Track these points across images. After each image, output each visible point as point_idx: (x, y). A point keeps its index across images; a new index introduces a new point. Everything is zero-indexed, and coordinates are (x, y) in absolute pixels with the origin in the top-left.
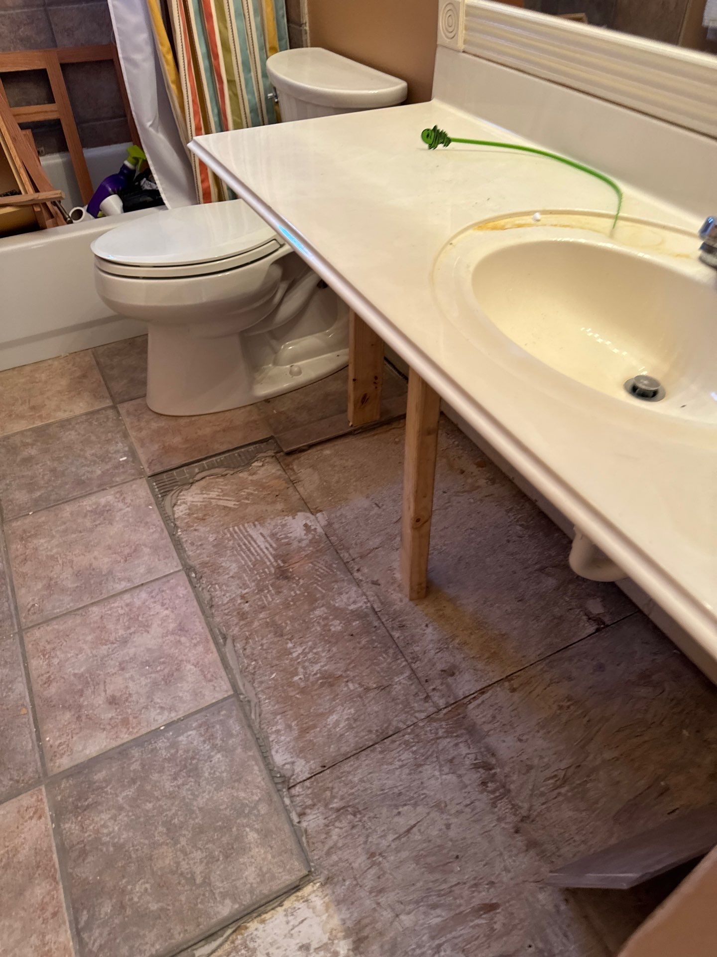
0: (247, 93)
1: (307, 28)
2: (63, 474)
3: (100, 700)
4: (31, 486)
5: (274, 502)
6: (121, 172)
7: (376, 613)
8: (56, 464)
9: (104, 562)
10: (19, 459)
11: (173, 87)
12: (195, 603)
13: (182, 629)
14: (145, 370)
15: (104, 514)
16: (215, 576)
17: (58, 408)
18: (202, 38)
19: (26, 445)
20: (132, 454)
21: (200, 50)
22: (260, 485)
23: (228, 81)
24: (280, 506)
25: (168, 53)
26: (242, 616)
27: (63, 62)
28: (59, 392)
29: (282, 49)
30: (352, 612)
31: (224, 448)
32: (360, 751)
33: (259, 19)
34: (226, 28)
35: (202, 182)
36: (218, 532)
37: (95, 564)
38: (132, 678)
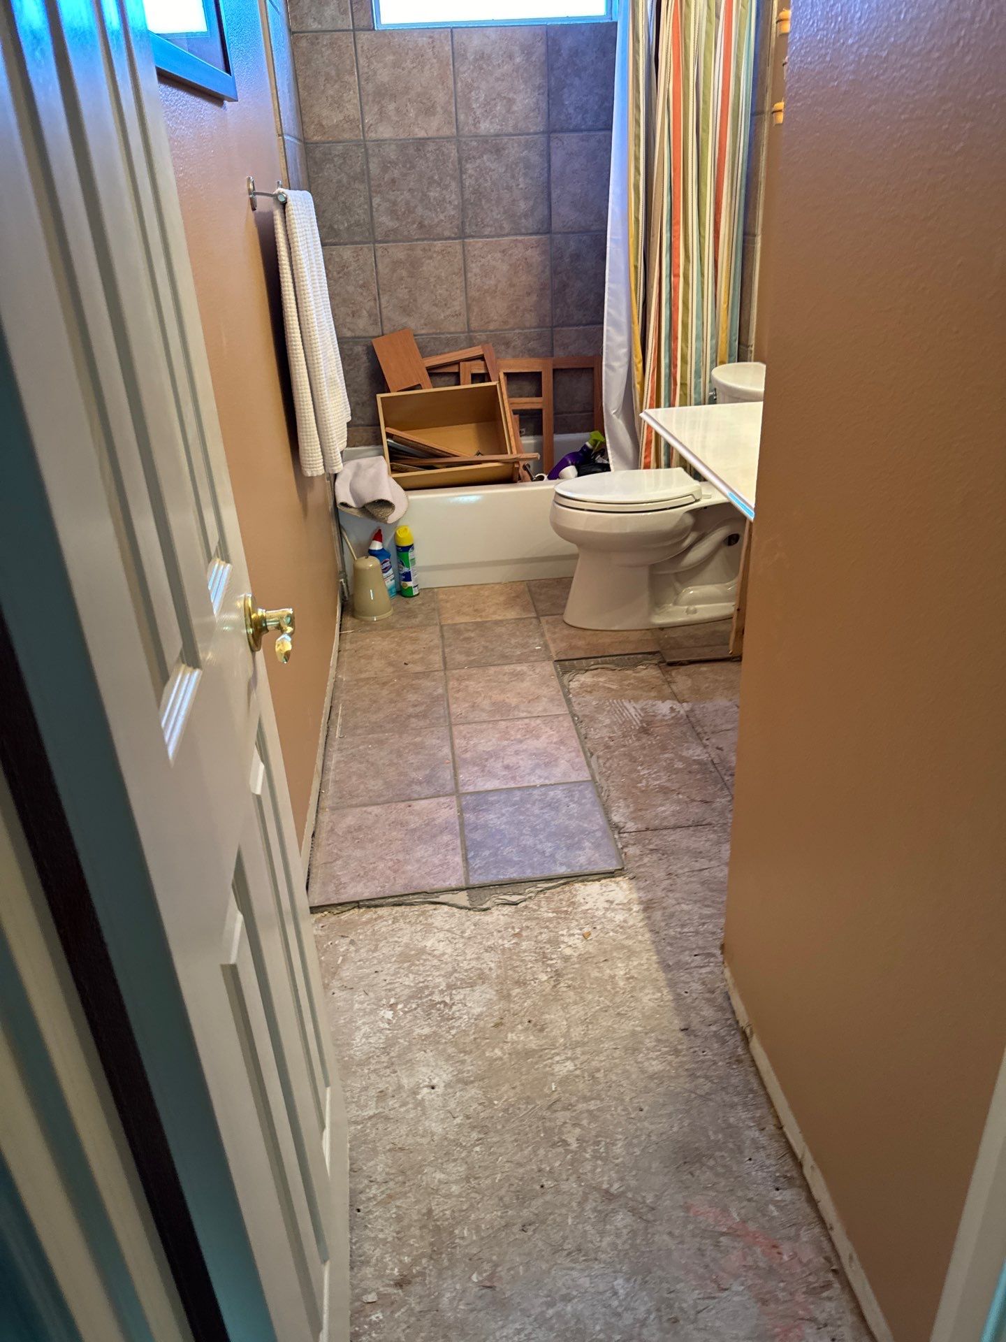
0: (695, 393)
1: (753, 349)
2: (492, 650)
3: (499, 765)
4: (468, 654)
5: (650, 691)
6: (582, 450)
7: (714, 764)
8: (488, 644)
9: (514, 701)
10: (461, 637)
11: (638, 386)
12: (575, 731)
13: (562, 742)
14: (567, 599)
15: (519, 676)
16: (592, 723)
17: (494, 613)
18: (668, 353)
19: (468, 631)
20: (546, 646)
21: (664, 362)
22: (642, 680)
23: (681, 384)
24: (653, 694)
25: (639, 363)
26: (608, 747)
27: (555, 367)
28: (497, 604)
29: (730, 362)
30: (694, 760)
31: (618, 653)
32: (675, 827)
33: (714, 341)
34: (687, 347)
35: (645, 458)
36: (600, 700)
37: (507, 700)
38: (522, 759)
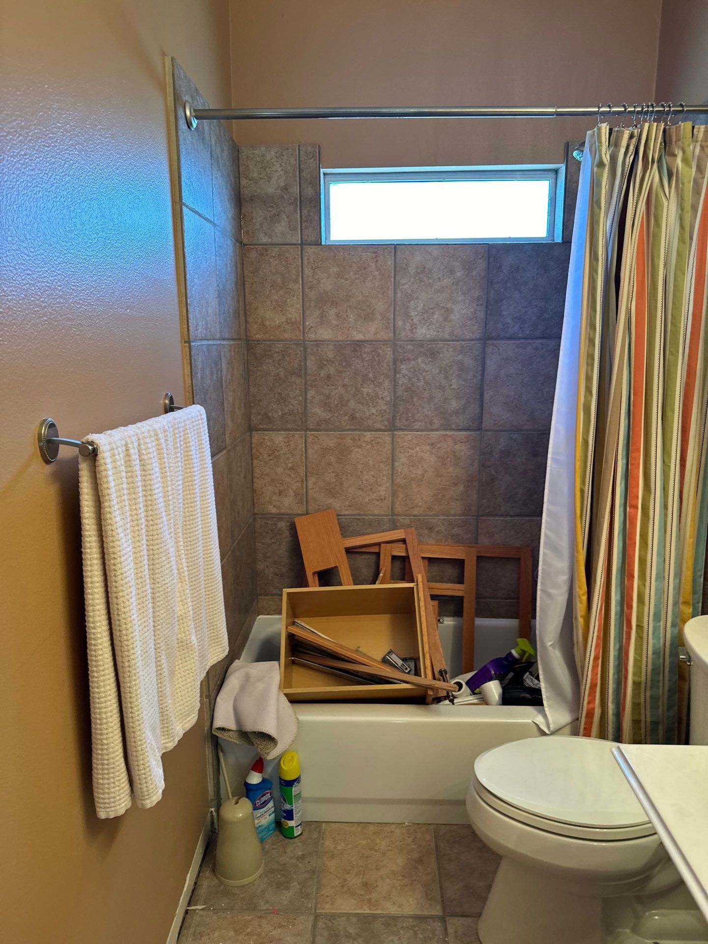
0: (654, 638)
6: (506, 658)
11: (581, 620)
17: (388, 896)
18: (619, 589)
25: (583, 595)
27: (480, 555)
33: (677, 580)
34: (645, 585)
35: (589, 703)
